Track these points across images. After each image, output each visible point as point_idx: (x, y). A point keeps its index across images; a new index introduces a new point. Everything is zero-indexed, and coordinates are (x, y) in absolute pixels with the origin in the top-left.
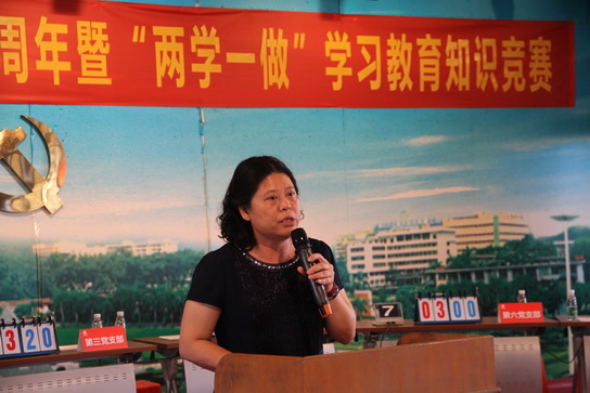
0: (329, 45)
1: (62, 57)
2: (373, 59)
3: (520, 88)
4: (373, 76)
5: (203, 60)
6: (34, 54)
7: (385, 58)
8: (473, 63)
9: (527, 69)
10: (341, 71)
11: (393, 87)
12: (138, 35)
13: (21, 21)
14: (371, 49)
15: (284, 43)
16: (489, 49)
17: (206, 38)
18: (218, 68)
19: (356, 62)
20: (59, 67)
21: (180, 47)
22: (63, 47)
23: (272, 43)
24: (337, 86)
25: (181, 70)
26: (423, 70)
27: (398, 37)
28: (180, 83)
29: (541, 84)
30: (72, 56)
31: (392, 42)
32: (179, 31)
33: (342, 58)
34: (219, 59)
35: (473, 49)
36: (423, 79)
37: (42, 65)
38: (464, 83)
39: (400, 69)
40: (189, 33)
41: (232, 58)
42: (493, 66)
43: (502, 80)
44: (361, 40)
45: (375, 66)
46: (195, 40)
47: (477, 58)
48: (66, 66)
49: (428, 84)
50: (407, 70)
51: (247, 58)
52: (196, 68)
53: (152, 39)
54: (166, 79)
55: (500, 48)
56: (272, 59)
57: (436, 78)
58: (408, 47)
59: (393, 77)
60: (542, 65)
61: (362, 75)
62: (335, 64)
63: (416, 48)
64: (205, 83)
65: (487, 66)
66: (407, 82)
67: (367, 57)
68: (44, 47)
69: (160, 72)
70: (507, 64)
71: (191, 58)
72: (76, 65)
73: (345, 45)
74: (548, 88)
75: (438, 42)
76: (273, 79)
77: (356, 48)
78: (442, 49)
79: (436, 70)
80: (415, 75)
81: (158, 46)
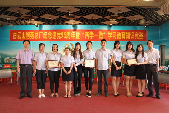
0: (109, 33)
1: (74, 36)
2: (115, 35)
3: (138, 39)
4: (115, 37)
5: (91, 36)
6: (71, 36)
7: (117, 35)
8: (130, 36)
9: (139, 36)
10: (110, 37)
11: (118, 39)
12: (83, 33)
13: (70, 32)
14: (115, 34)
15: (102, 33)
16: (133, 34)
17: (92, 33)
18: (93, 36)
19: (113, 35)
20: (73, 37)
21: (88, 34)
22: (74, 35)
23: (100, 33)
24: (110, 38)
25: (88, 37)
26: (122, 36)
27: (119, 32)
28: (88, 38)
29: (141, 38)
30: (75, 36)
31: (118, 33)
32: (88, 32)
33: (110, 35)
34: (93, 35)
35: (130, 34)
36: (122, 37)
37: (72, 37)
38: (129, 38)
39: (119, 36)
40: (89, 32)
41: (95, 35)
42: (134, 36)
43: (135, 38)
44: (113, 33)
45: (116, 36)
46: (90, 33)
47: (131, 35)
48: (74, 37)
49: (123, 38)
50: (120, 36)
51: (97, 35)
52: (90, 36)
53: (85, 33)
54: (86, 38)
55: (135, 34)
56: (100, 35)
57: (125, 37)
58: (120, 33)
59: (118, 37)
60: (141, 36)
61: (113, 37)
62: (109, 36)
63: (121, 34)
64: (91, 38)
65: (132, 36)
66: (120, 38)
67: (114, 35)
68: (72, 35)
69: (86, 37)
70: (136, 36)
71: (90, 35)
72: (76, 37)
73: (111, 33)
74: (142, 39)
75: (125, 33)
76: (101, 38)
77: (113, 34)
78: (125, 34)
79: (125, 36)
80: (121, 37)
81: (86, 34)
